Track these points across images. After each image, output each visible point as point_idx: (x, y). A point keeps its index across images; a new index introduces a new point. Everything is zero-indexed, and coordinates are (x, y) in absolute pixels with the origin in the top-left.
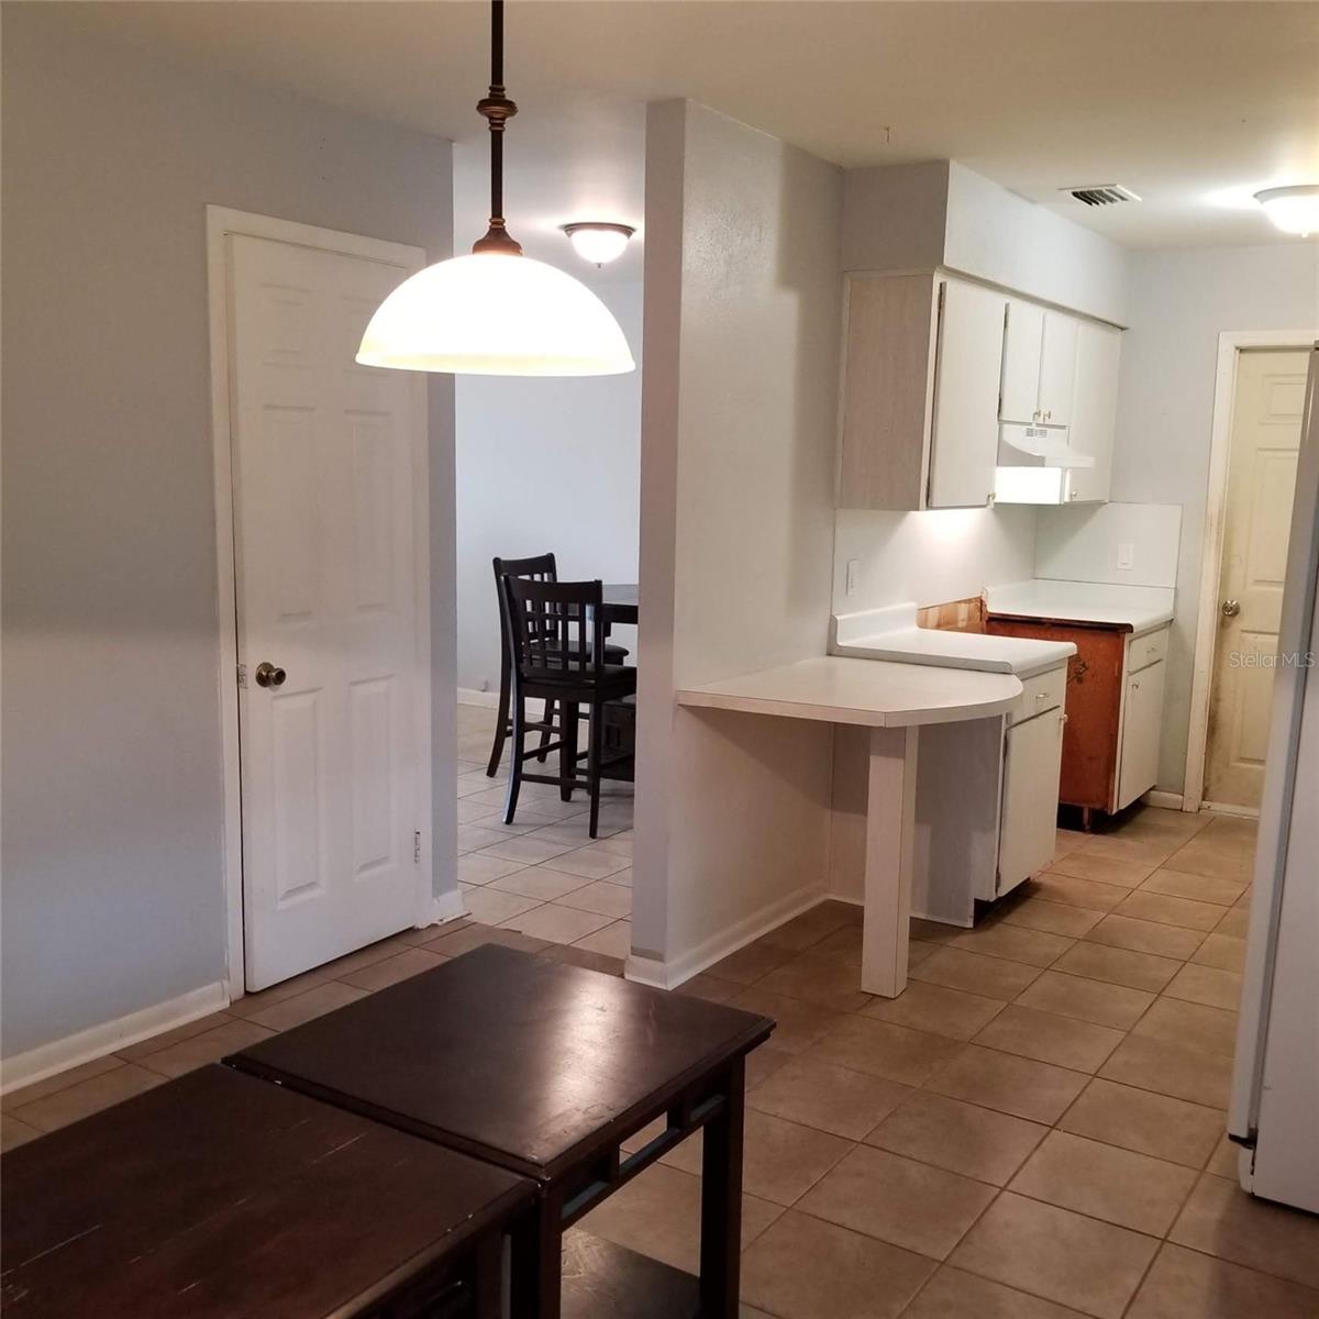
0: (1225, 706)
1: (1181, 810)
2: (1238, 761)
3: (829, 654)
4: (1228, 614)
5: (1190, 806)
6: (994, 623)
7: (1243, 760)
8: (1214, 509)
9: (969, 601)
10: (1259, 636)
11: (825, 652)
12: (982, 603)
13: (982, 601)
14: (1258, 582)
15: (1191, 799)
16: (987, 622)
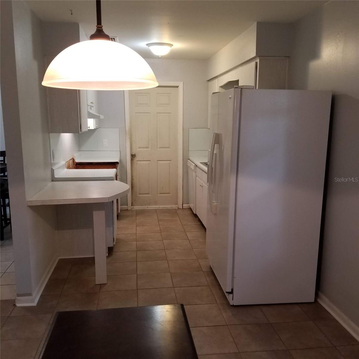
0: (135, 181)
1: (127, 210)
2: (139, 194)
3: (52, 181)
4: (133, 156)
5: (129, 209)
6: (78, 165)
7: (140, 194)
8: (127, 129)
9: (71, 159)
10: (141, 162)
11: (51, 180)
12: (73, 160)
13: (73, 159)
14: (139, 148)
15: (129, 207)
16: (76, 165)
